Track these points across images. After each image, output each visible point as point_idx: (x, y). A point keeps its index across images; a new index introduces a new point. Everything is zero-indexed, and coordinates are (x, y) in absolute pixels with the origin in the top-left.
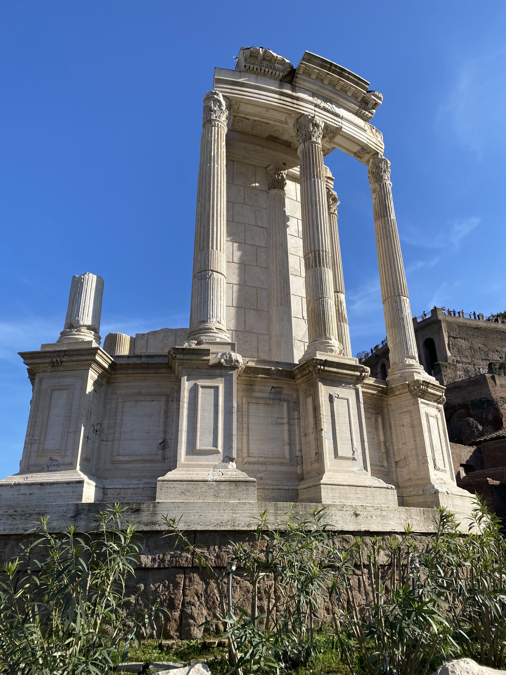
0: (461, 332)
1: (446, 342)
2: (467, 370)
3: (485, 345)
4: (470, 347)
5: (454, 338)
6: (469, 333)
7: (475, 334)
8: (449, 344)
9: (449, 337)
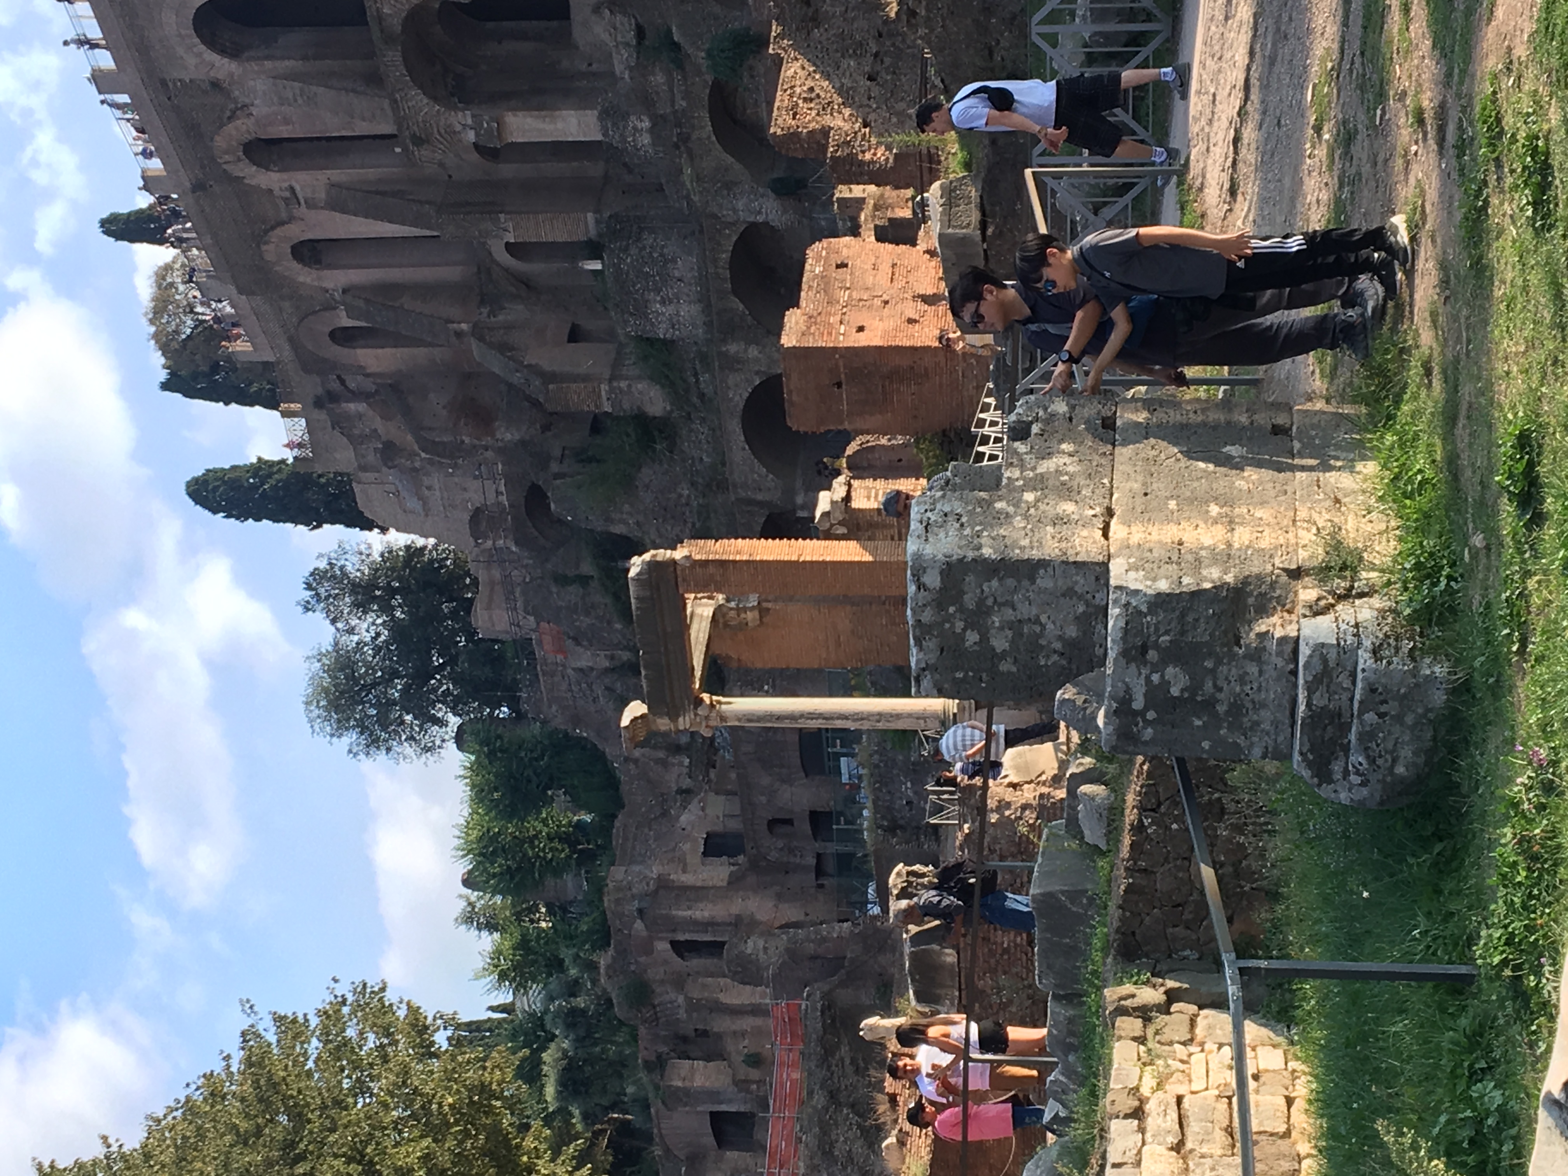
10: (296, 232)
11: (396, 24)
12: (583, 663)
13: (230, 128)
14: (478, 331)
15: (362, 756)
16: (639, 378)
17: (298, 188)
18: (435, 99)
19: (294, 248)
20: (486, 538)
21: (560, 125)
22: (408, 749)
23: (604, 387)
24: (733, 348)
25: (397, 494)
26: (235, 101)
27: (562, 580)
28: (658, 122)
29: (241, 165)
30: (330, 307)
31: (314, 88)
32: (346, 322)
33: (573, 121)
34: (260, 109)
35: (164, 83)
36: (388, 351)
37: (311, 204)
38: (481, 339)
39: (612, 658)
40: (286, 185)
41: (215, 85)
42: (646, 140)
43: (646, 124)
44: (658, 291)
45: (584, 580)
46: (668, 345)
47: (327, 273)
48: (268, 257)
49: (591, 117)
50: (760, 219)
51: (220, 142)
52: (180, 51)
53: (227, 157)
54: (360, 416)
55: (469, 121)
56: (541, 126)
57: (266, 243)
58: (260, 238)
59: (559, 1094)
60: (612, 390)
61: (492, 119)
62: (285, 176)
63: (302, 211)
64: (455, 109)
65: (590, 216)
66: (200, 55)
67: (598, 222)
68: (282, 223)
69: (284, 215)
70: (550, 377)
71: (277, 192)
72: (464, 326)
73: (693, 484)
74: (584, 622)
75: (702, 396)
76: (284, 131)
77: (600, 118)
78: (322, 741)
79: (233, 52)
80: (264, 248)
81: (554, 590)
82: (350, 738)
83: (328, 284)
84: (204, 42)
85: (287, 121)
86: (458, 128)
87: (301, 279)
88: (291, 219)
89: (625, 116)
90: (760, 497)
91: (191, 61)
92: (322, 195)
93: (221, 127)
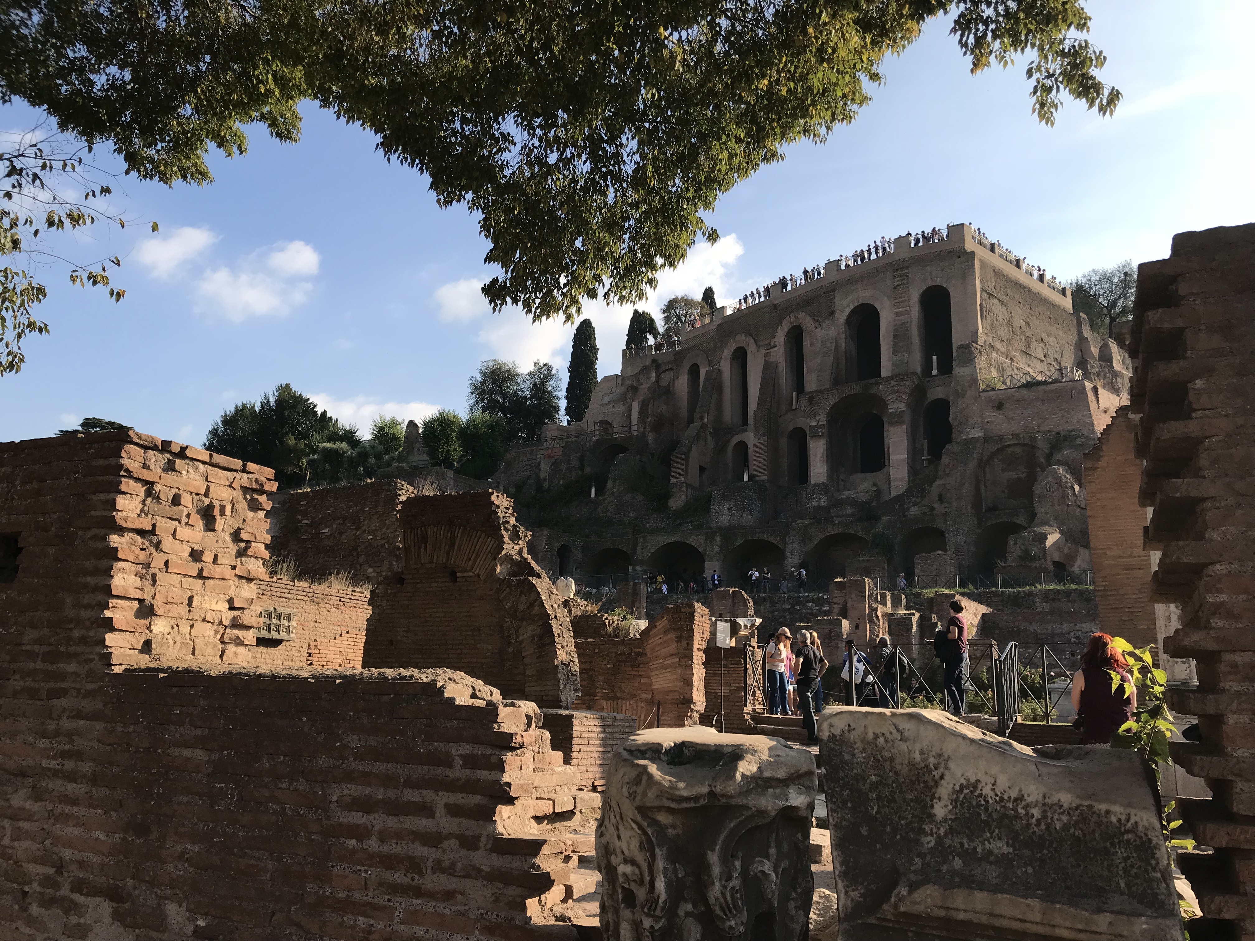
0: (998, 287)
1: (979, 303)
2: (1003, 369)
3: (1028, 323)
4: (1009, 322)
5: (990, 295)
6: (1009, 291)
7: (1017, 297)
8: (981, 305)
9: (983, 290)
10: (751, 349)
11: (874, 391)
12: (543, 466)
13: (808, 319)
14: (704, 426)
15: (470, 382)
16: (687, 496)
17: (776, 349)
18: (831, 408)
19: (743, 348)
20: (600, 427)
21: (819, 464)
22: (472, 401)
23: (683, 480)
24: (718, 539)
25: (611, 393)
26: (823, 321)
27: (582, 459)
28: (827, 509)
29: (789, 324)
30: (710, 363)
31: (832, 355)
32: (703, 372)
33: (821, 471)
34: (819, 333)
35: (834, 290)
36: (686, 389)
37: (767, 355)
38: (702, 427)
39: (545, 479)
40: (777, 343)
41: (832, 313)
42: (814, 504)
43: (822, 503)
44: (736, 506)
45: (582, 468)
46: (708, 510)
47: (729, 361)
48: (738, 337)
49: (823, 479)
50: (789, 555)
51: (802, 315)
52: (851, 297)
53: (792, 319)
54: (649, 378)
55: (820, 423)
56: (819, 456)
57: (746, 336)
58: (748, 334)
59: (325, 449)
60: (682, 483)
61: (823, 433)
62: (782, 344)
63: (763, 351)
64: (827, 417)
65: (765, 478)
66: (848, 306)
67: (763, 481)
68: (756, 342)
69: (760, 343)
70: (687, 455)
71: (773, 340)
72: (706, 420)
73: (636, 519)
74: (564, 467)
75: (680, 524)
76: (807, 343)
77: (823, 483)
78: (479, 365)
79: (848, 321)
80: (743, 335)
81: (578, 455)
82: (479, 378)
83: (723, 363)
84: (855, 308)
85: (812, 344)
86: (817, 418)
87: (726, 351)
88: (758, 347)
89: (826, 494)
90: (639, 548)
91: (845, 303)
92: (772, 359)
93: (810, 316)
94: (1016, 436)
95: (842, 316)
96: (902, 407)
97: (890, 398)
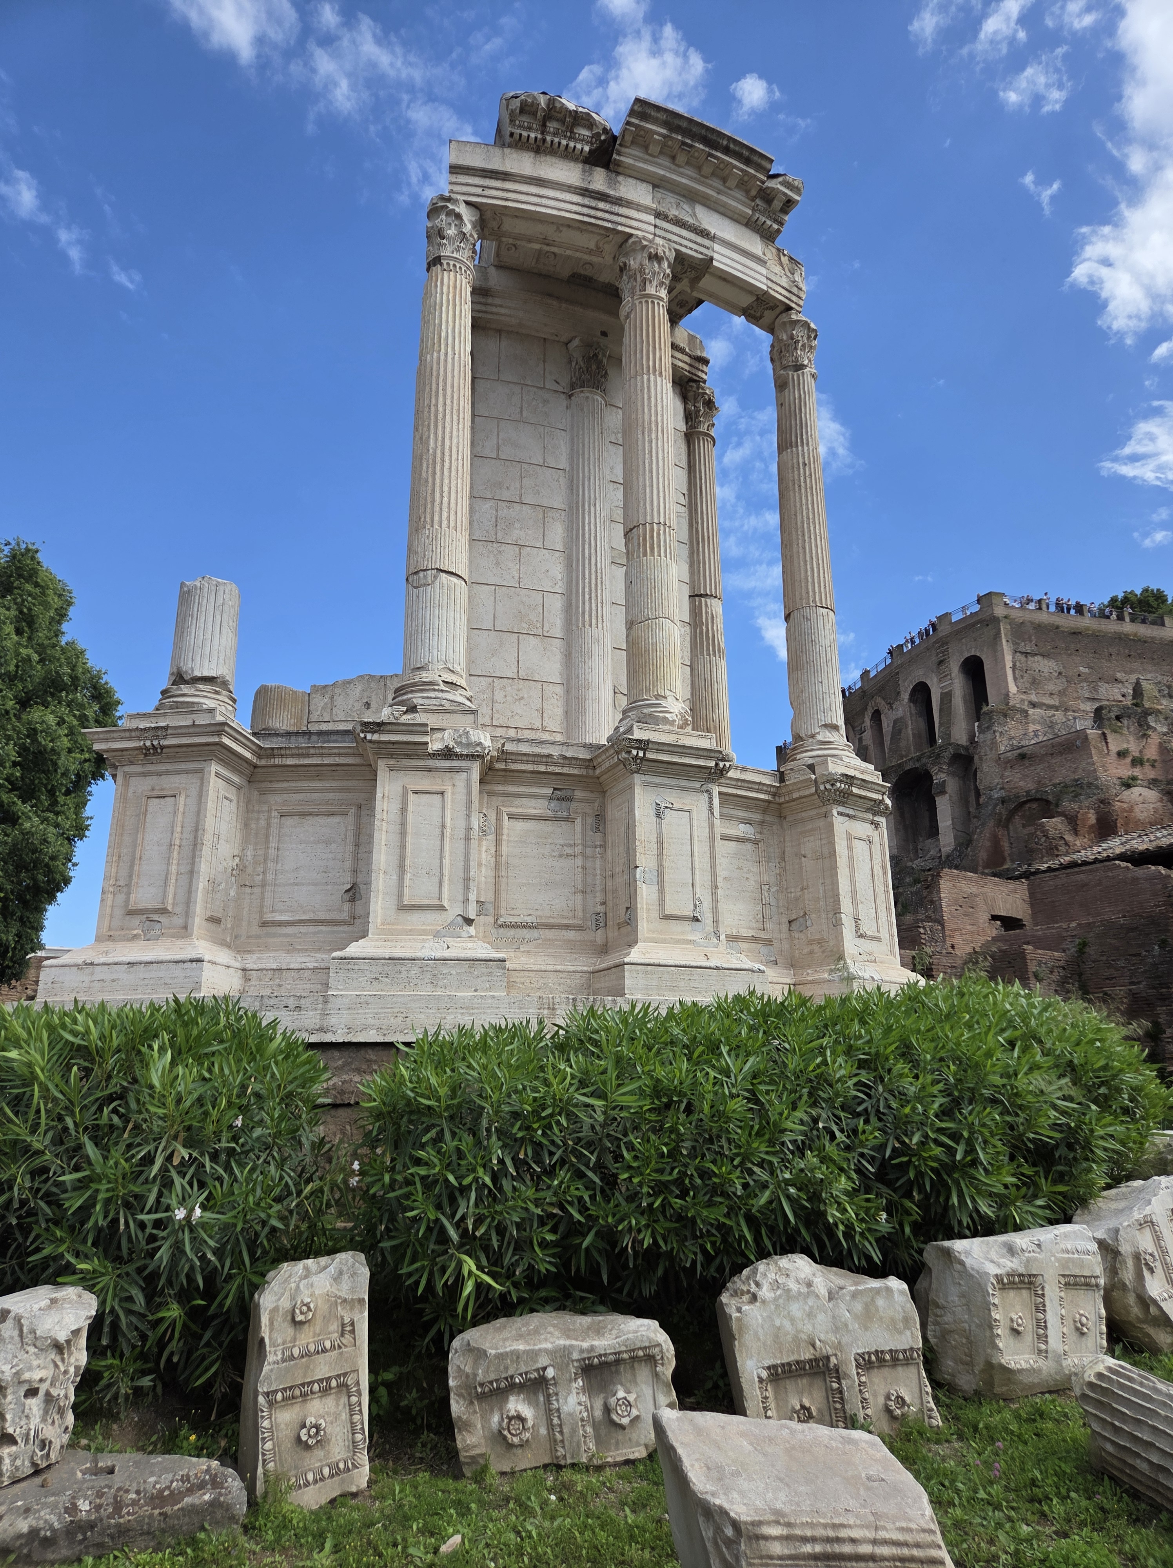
0: (1041, 643)
1: (1009, 664)
2: (1051, 722)
3: (1092, 669)
4: (1060, 673)
5: (1026, 654)
6: (1059, 643)
7: (1073, 645)
8: (1013, 668)
9: (1014, 653)
13: (883, 703)
17: (866, 733)
26: (894, 703)
29: (871, 709)
34: (891, 713)
37: (860, 739)
40: (866, 728)
41: (899, 694)
51: (878, 699)
52: (910, 678)
53: (873, 704)
62: (869, 727)
66: (909, 686)
71: (863, 725)
76: (885, 724)
79: (911, 699)
84: (914, 687)
85: (888, 725)
91: (906, 683)
92: (864, 743)
93: (884, 699)
94: (1028, 792)
95: (905, 696)
96: (943, 776)
97: (934, 770)
